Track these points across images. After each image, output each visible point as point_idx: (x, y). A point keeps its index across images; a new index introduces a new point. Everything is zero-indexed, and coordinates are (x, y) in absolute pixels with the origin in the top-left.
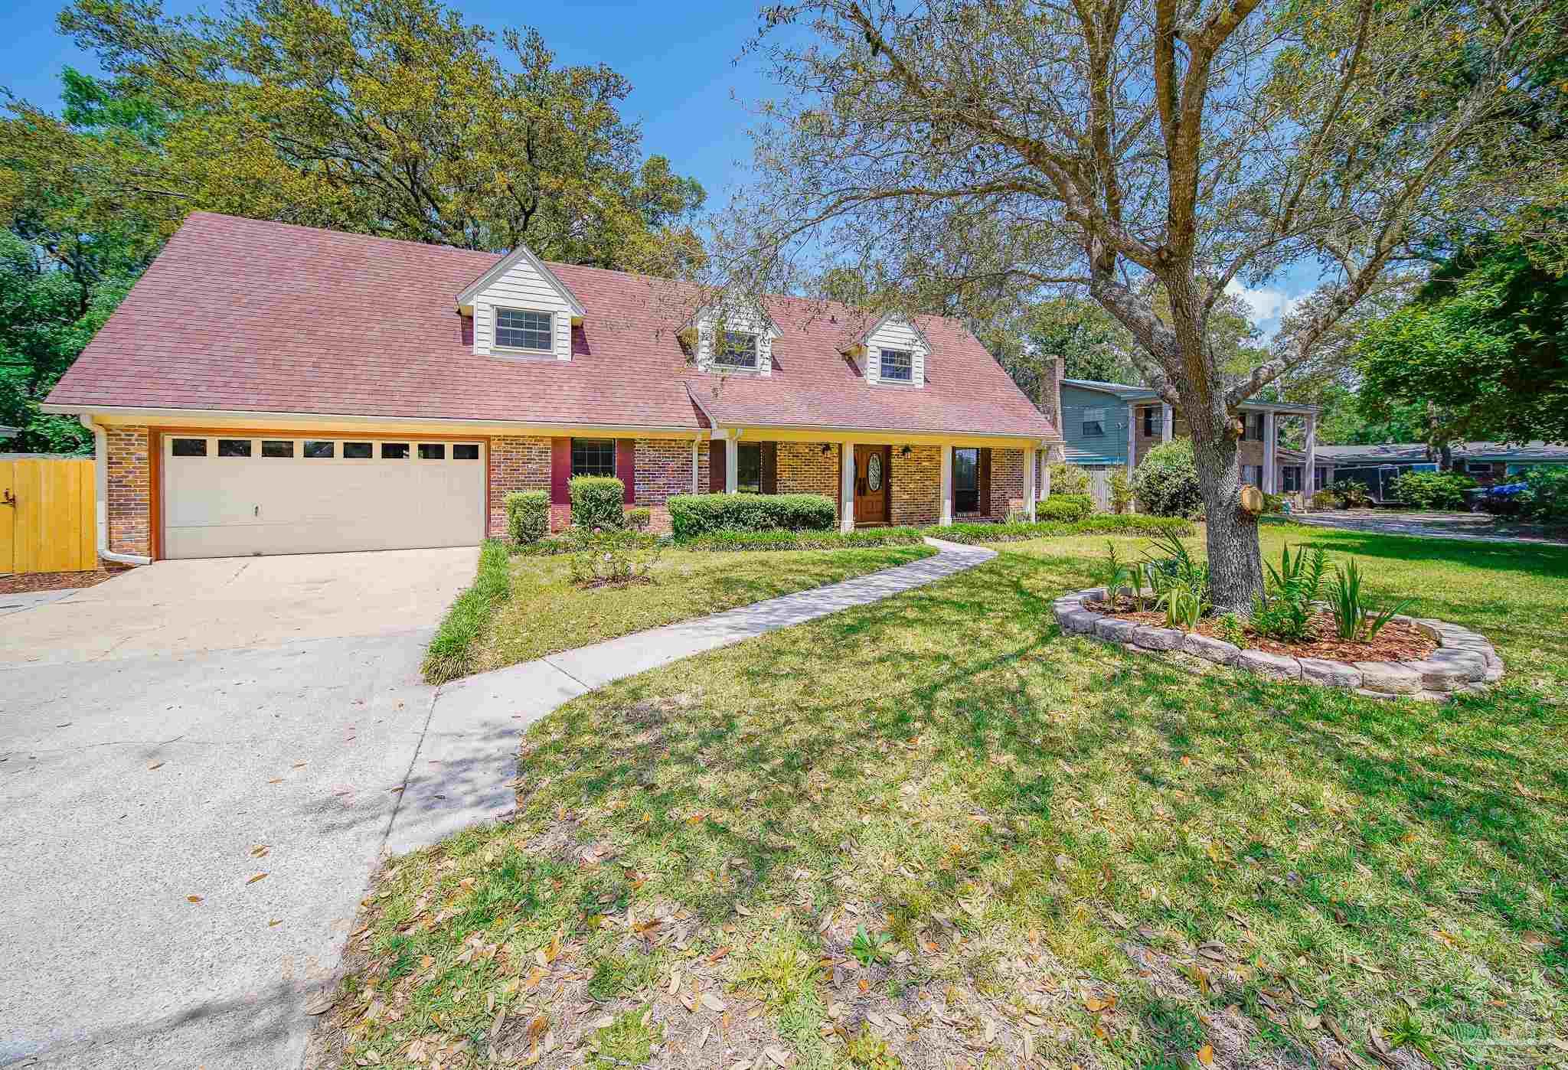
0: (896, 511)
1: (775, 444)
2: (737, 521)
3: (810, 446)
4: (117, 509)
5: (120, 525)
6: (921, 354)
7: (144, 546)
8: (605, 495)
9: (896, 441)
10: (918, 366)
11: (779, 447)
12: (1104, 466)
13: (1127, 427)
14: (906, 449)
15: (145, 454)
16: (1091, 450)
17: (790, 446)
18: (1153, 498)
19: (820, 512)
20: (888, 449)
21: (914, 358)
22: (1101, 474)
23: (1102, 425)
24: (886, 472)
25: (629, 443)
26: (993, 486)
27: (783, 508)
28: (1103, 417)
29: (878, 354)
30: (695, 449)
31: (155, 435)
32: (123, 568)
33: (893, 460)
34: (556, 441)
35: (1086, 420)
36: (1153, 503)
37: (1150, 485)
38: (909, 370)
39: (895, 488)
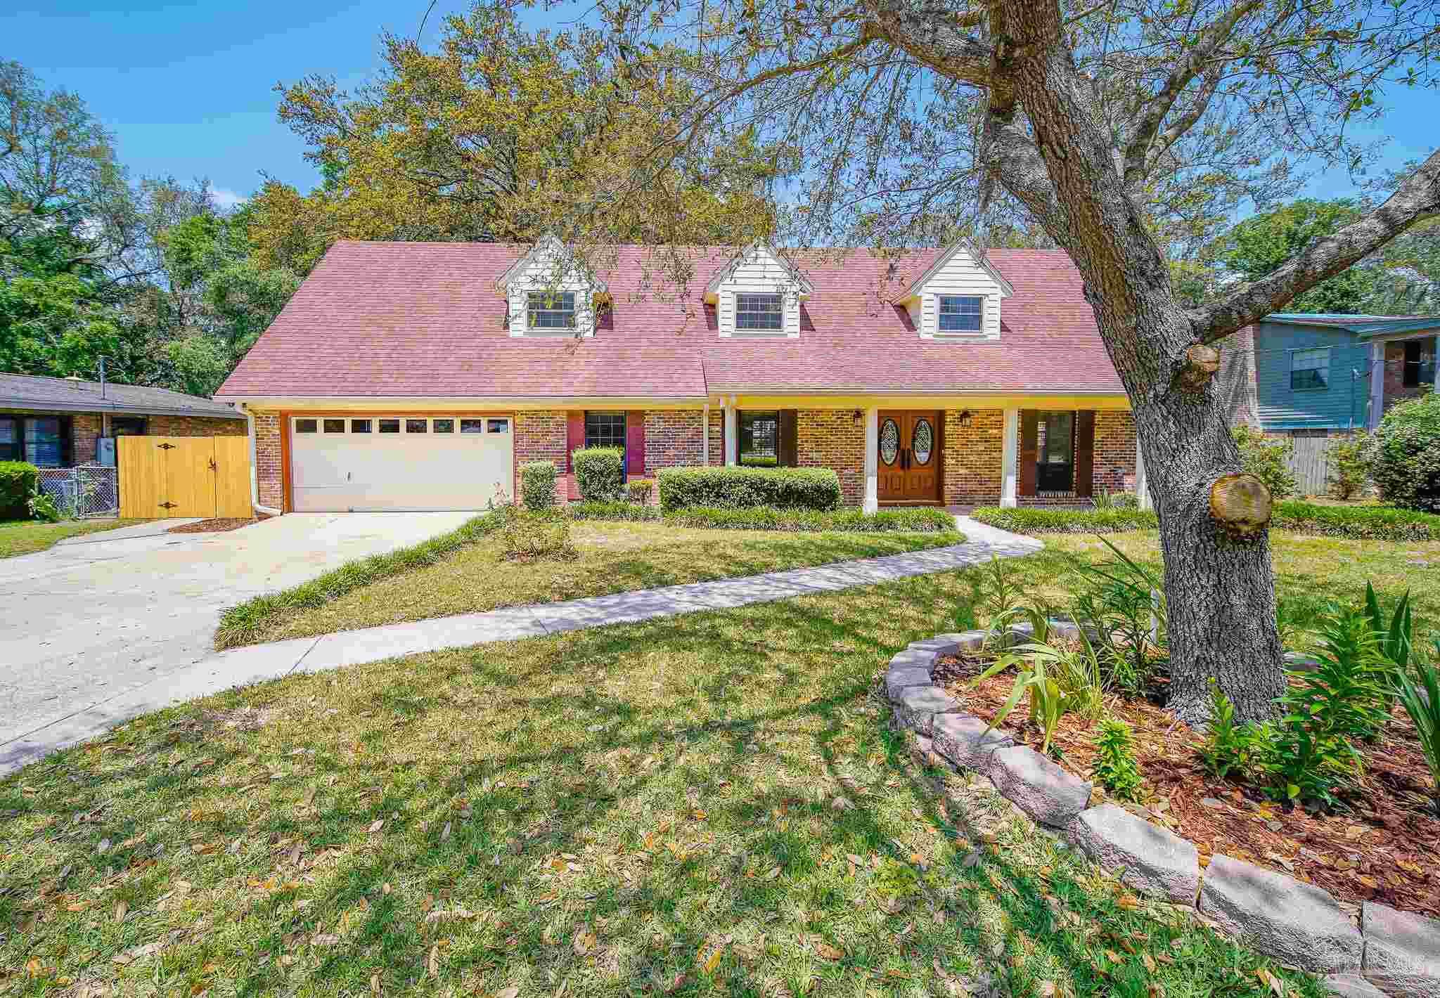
0: (949, 489)
1: (795, 412)
2: (718, 495)
3: (840, 414)
4: (263, 474)
5: (264, 484)
6: (998, 297)
7: (279, 501)
8: (598, 467)
9: (952, 405)
10: (992, 315)
11: (800, 415)
12: (1325, 430)
13: (1369, 374)
14: (965, 414)
15: (278, 432)
16: (1308, 409)
17: (812, 414)
18: (1395, 477)
19: (818, 489)
20: (941, 414)
21: (986, 303)
22: (1317, 442)
23: (1324, 373)
24: (939, 441)
25: (640, 414)
26: (1097, 459)
27: (773, 483)
28: (1326, 363)
29: (936, 304)
30: (706, 421)
31: (284, 416)
32: (267, 516)
33: (947, 428)
34: (571, 414)
35: (1297, 367)
36: (1394, 484)
37: (1390, 459)
38: (980, 318)
39: (949, 461)
